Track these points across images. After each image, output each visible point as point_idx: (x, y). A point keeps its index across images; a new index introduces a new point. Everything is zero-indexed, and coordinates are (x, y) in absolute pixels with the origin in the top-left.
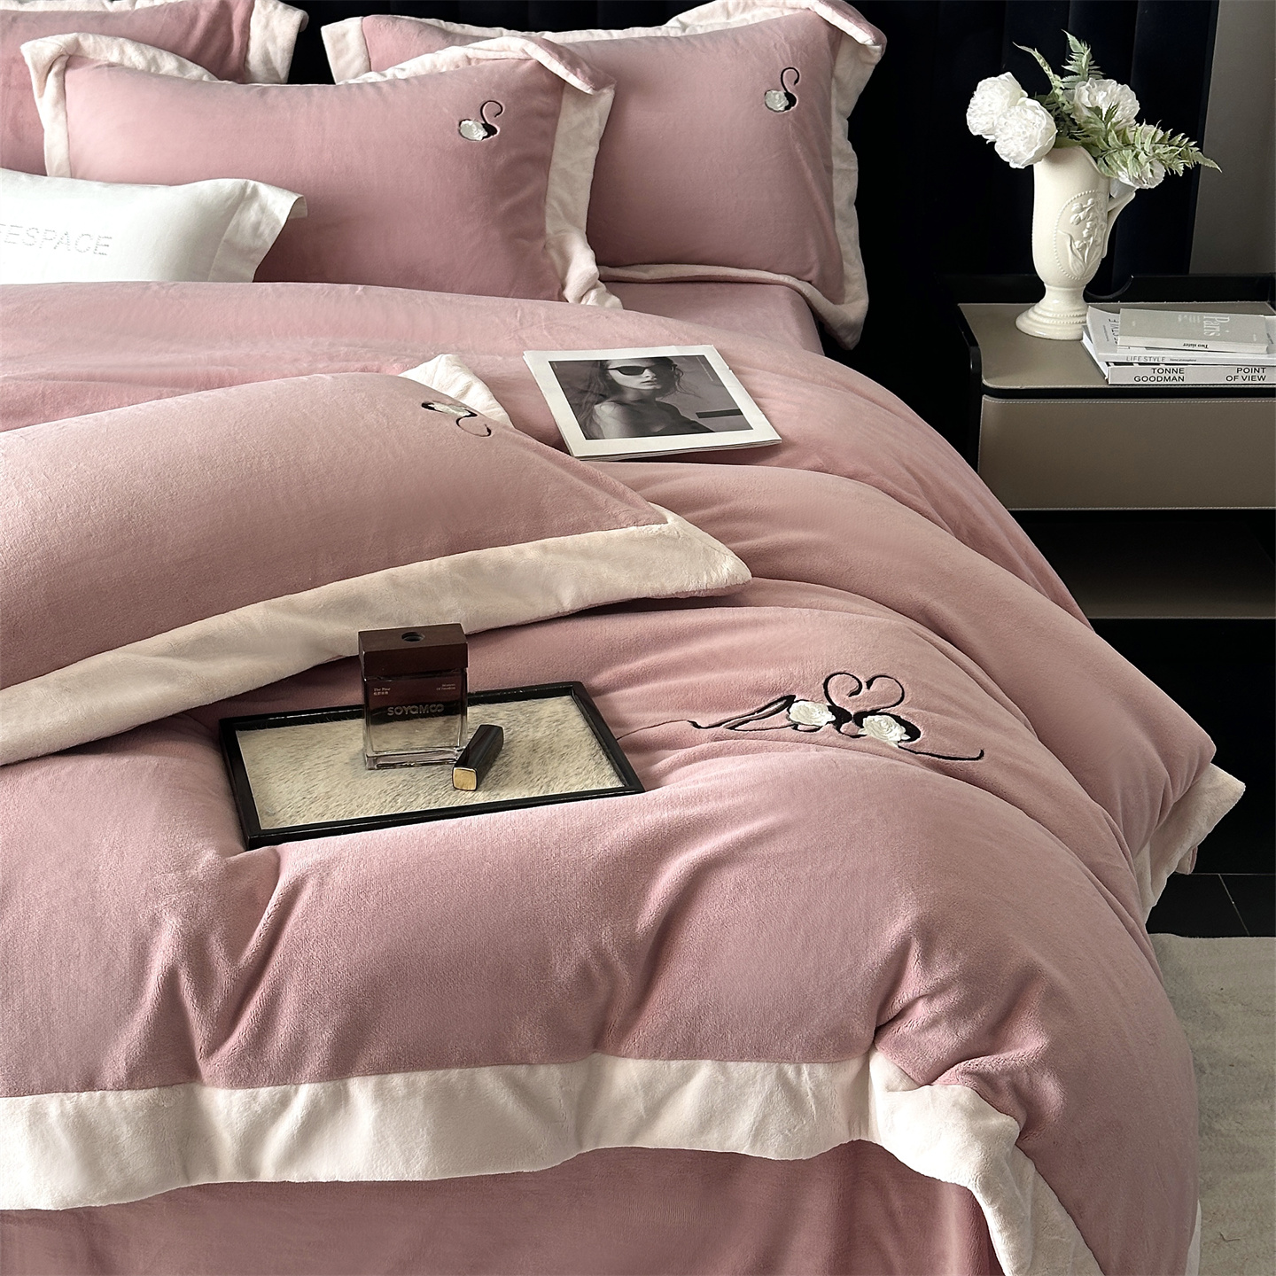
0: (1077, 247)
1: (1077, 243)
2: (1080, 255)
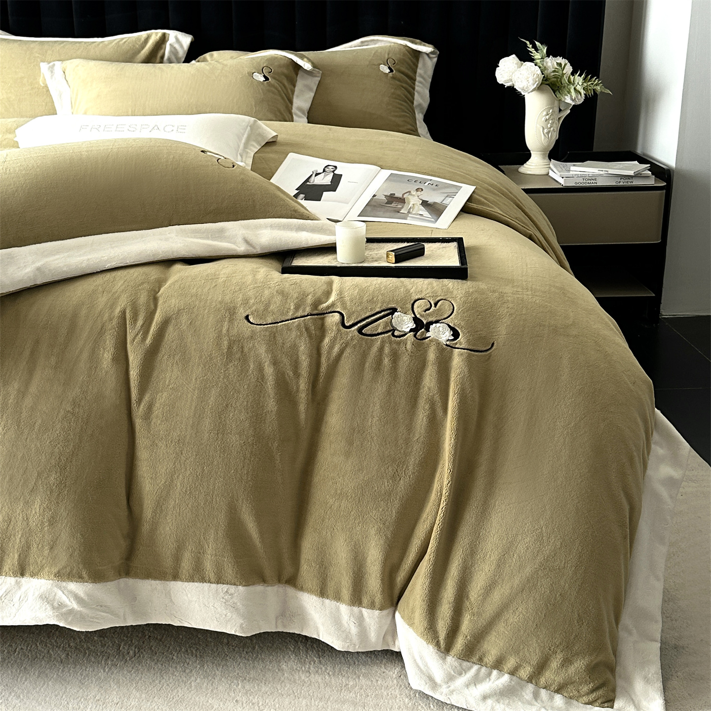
0: (546, 132)
1: (546, 130)
2: (547, 137)
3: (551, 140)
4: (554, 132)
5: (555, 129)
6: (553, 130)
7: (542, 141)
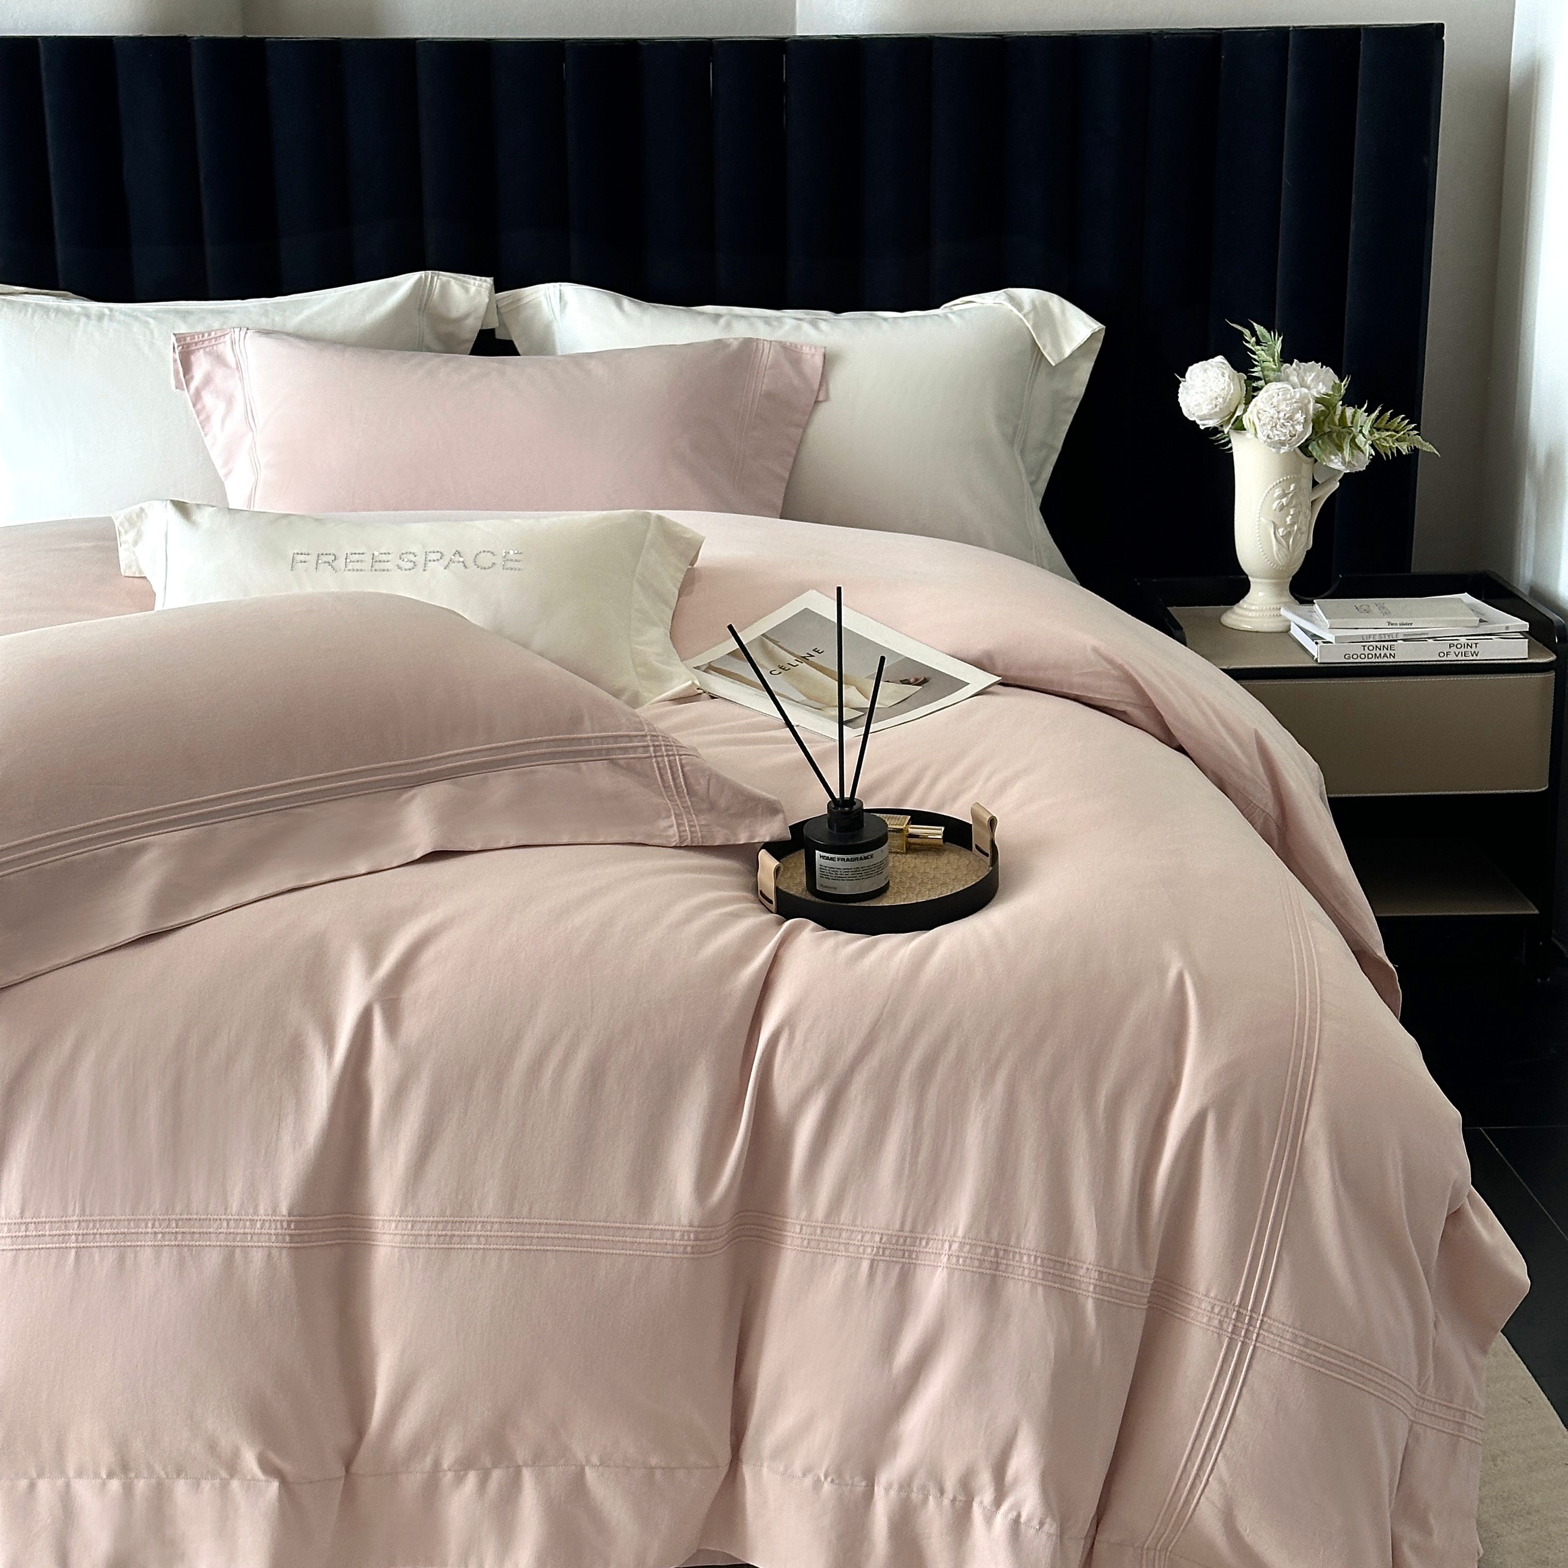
0: (1281, 534)
1: (1281, 530)
2: (1284, 543)
3: (1293, 552)
4: (1302, 534)
5: (1304, 529)
6: (1299, 529)
7: (1272, 553)
